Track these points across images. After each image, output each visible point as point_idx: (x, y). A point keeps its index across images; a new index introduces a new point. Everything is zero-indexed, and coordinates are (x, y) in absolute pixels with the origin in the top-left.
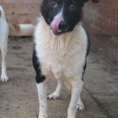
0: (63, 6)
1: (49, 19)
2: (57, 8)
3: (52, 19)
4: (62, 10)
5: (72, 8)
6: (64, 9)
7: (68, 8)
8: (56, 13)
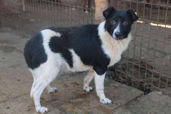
0: (119, 23)
1: (111, 32)
2: (115, 24)
3: (113, 31)
4: (119, 25)
5: (125, 23)
6: (120, 25)
7: (123, 24)
8: (115, 28)
